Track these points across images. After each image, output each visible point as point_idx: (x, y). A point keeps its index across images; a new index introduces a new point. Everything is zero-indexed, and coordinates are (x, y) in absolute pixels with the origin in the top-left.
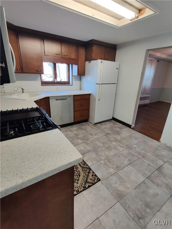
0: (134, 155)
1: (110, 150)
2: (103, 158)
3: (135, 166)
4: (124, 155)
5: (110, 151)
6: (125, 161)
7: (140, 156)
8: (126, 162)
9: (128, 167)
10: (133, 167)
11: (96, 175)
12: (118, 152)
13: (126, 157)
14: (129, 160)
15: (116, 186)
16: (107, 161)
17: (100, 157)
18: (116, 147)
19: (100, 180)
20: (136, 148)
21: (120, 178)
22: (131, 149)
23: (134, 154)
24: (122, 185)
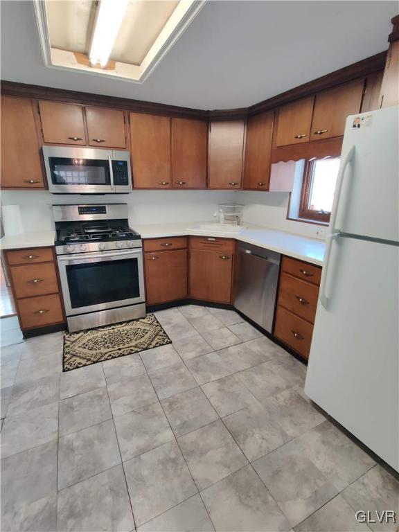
0: (79, 479)
1: (133, 411)
2: (111, 388)
3: (42, 455)
4: (96, 442)
5: (130, 410)
6: (75, 434)
7: (61, 504)
8: (70, 436)
9: (54, 433)
10: (45, 446)
11: (77, 367)
12: (119, 432)
13: (84, 447)
14: (71, 449)
15: (36, 392)
16: (101, 393)
17: (119, 384)
18: (146, 433)
19: (64, 371)
20: (108, 519)
21: (44, 402)
22: (114, 491)
23: (86, 484)
24: (28, 402)
